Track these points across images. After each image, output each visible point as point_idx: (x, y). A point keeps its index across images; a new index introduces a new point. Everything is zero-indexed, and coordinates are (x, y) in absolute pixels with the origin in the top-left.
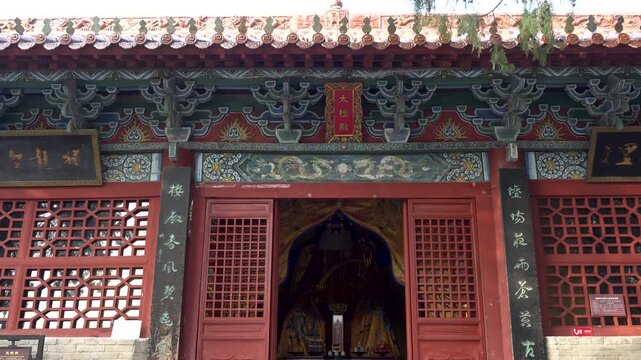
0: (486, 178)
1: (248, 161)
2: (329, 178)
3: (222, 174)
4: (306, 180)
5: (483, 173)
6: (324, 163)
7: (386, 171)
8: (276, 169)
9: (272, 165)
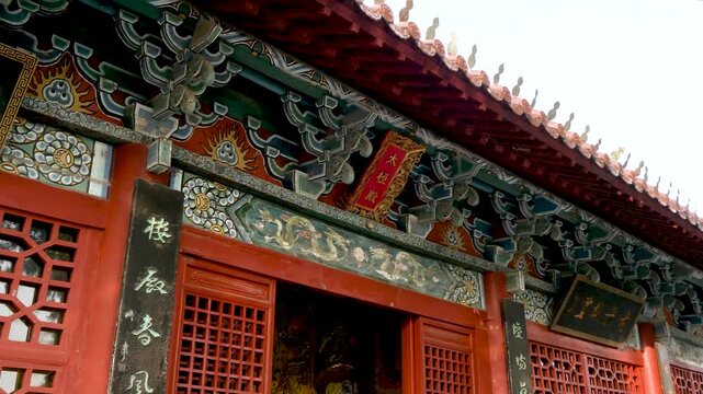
0: (483, 307)
1: (246, 207)
2: (346, 266)
3: (210, 217)
4: (320, 260)
5: (480, 299)
6: (340, 239)
7: (401, 272)
8: (284, 232)
9: (279, 223)
